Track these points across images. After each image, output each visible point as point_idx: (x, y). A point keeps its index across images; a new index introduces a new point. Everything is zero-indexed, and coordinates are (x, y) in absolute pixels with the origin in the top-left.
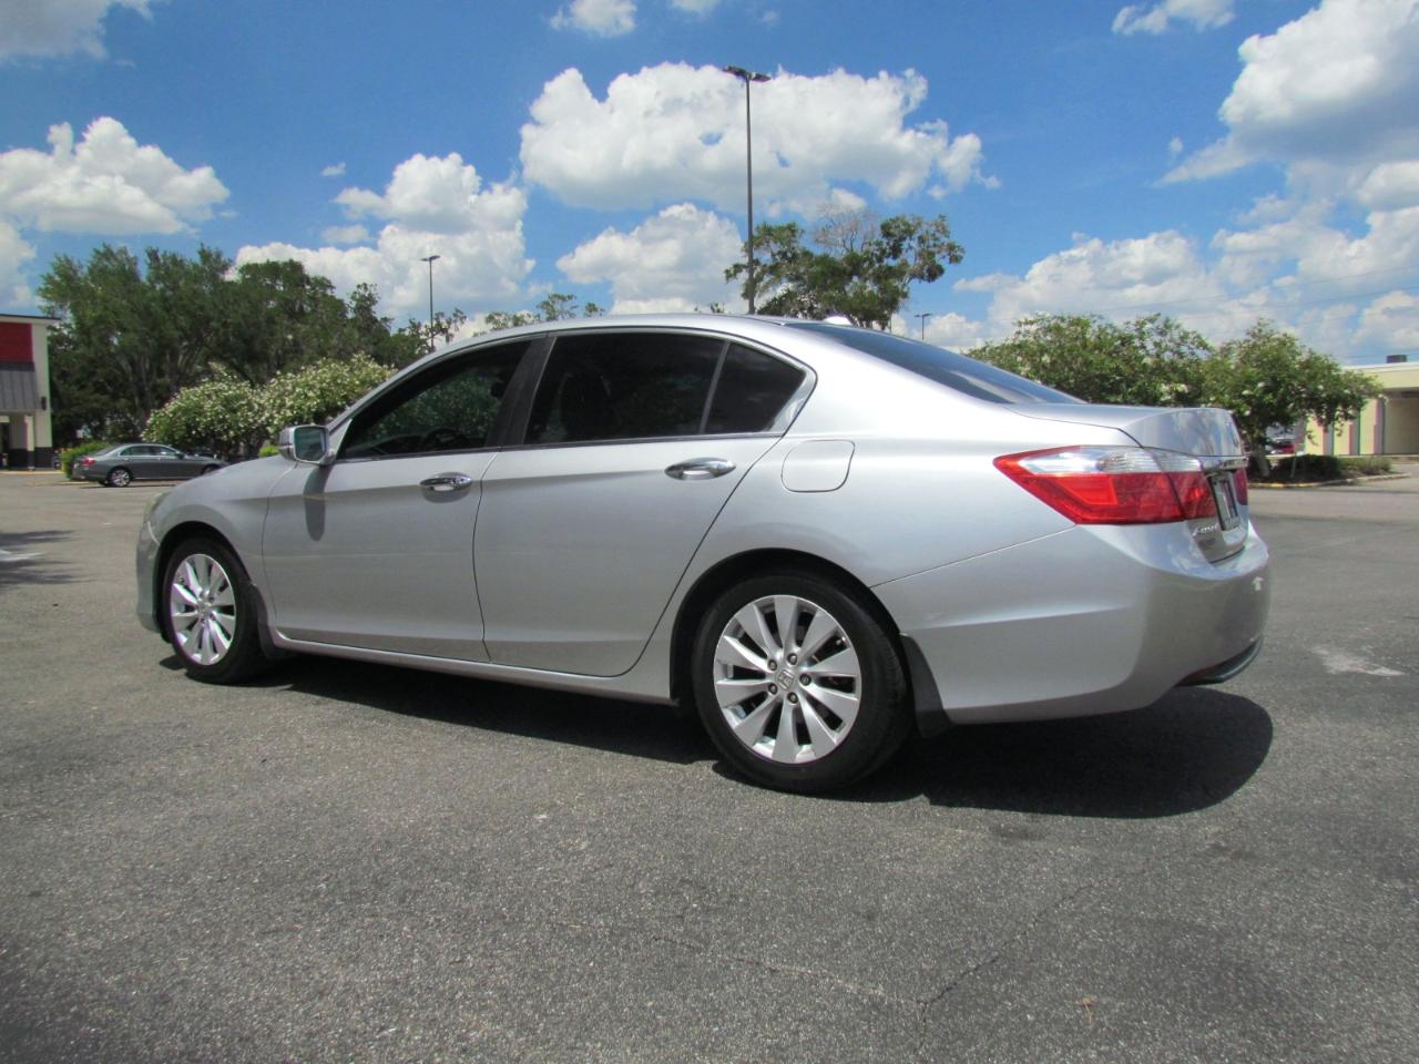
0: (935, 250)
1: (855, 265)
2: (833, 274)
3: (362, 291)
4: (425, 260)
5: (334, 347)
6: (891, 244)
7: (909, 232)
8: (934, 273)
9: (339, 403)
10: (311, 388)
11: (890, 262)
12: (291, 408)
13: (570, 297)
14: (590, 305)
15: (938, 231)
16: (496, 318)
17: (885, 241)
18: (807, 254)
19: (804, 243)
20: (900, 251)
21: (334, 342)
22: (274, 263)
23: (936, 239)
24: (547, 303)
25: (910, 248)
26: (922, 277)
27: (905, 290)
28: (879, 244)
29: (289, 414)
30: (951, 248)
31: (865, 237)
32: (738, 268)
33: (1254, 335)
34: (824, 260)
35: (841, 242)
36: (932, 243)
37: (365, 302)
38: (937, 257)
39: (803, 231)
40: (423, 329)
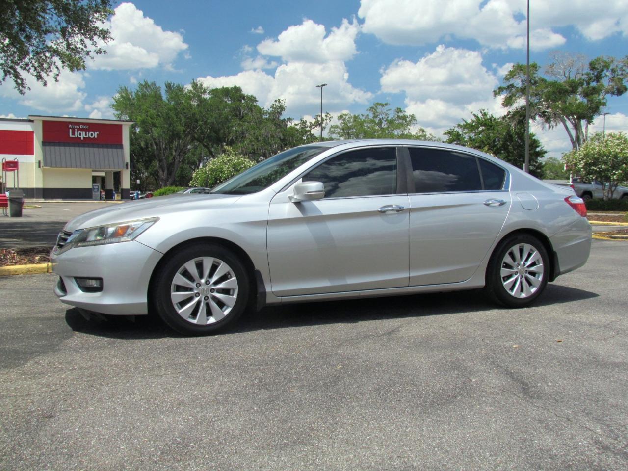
0: (623, 77)
1: (573, 88)
2: (560, 93)
3: (277, 103)
4: (319, 86)
5: (263, 135)
6: (595, 73)
7: (607, 66)
8: (621, 91)
11: (593, 84)
13: (386, 104)
14: (398, 109)
16: (344, 117)
17: (592, 72)
18: (543, 80)
19: (540, 74)
20: (601, 78)
21: (263, 131)
22: (226, 88)
23: (623, 70)
24: (372, 108)
25: (606, 75)
26: (613, 93)
27: (605, 101)
28: (588, 74)
31: (578, 70)
32: (501, 89)
34: (554, 84)
35: (562, 72)
36: (620, 73)
37: (278, 110)
38: (624, 81)
39: (540, 67)
40: (308, 124)
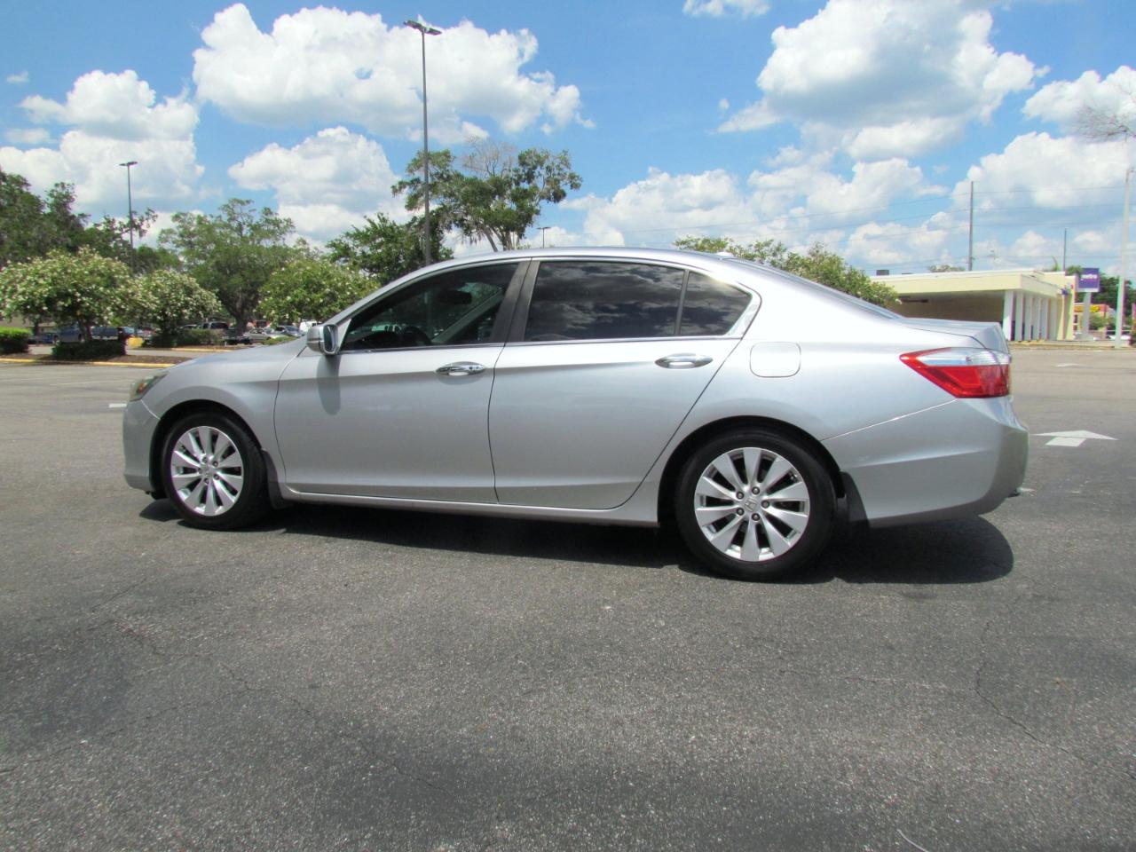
0: (559, 178)
1: (499, 187)
2: (481, 193)
3: (59, 189)
4: (123, 165)
5: (35, 239)
6: (526, 171)
7: (540, 162)
8: (558, 196)
9: (70, 290)
10: (42, 276)
11: (525, 185)
12: (23, 293)
13: (248, 202)
14: (265, 209)
15: (562, 163)
16: (182, 217)
17: (522, 169)
18: (458, 176)
19: (456, 167)
20: (533, 178)
21: (34, 234)
23: (561, 169)
24: (227, 206)
25: (540, 175)
26: (549, 199)
27: (537, 208)
28: (516, 171)
29: (21, 298)
30: (572, 177)
31: (505, 164)
32: (402, 185)
33: (813, 255)
34: (472, 182)
35: (484, 167)
36: (556, 172)
37: (62, 201)
38: (562, 183)
39: (455, 157)
40: (117, 225)
